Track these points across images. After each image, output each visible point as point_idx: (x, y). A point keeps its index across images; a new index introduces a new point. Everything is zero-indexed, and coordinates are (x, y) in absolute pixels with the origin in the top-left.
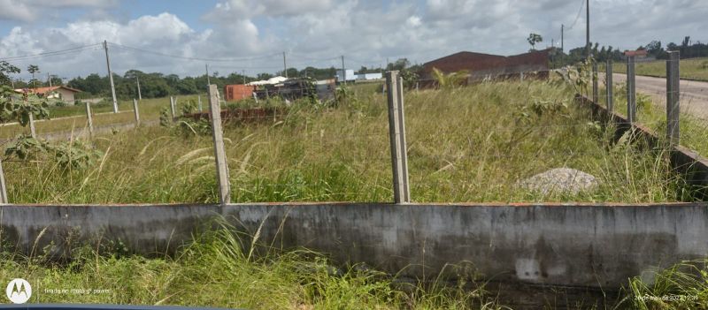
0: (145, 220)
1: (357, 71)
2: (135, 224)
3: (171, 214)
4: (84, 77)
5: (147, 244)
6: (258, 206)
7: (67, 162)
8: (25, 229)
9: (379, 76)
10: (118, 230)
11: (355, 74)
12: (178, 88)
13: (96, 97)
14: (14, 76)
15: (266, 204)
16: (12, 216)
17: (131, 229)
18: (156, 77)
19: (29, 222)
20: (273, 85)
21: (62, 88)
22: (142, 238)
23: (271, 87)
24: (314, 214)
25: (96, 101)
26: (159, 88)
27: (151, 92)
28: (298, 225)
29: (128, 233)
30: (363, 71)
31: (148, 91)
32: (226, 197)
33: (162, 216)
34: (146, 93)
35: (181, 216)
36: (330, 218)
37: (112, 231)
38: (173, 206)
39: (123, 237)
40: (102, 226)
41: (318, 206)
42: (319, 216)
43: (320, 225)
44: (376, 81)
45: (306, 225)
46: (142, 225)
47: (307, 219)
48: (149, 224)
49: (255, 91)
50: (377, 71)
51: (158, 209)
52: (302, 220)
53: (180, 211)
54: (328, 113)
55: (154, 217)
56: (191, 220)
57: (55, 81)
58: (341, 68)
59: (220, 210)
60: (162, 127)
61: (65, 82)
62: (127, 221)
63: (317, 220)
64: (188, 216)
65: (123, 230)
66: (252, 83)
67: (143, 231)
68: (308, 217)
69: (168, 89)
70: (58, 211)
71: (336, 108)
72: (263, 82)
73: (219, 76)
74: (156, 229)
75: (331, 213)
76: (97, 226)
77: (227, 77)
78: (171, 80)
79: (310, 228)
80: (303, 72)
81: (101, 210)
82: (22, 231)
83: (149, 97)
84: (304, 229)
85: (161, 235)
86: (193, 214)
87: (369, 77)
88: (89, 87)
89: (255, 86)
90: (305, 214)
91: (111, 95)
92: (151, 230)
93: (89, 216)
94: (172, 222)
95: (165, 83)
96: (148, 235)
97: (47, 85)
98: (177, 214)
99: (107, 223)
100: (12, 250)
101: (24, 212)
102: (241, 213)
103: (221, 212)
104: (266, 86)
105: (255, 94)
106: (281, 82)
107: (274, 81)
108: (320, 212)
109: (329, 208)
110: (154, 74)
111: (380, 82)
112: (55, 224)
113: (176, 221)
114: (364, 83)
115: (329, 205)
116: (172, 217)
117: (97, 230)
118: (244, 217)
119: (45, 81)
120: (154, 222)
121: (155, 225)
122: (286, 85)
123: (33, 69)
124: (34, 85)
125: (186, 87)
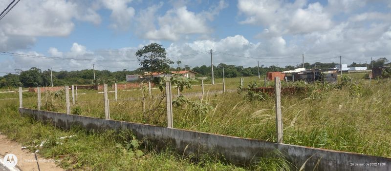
0: (235, 145)
1: (349, 65)
2: (230, 147)
3: (249, 144)
4: (199, 66)
5: (235, 158)
6: (300, 148)
7: (197, 110)
8: (179, 142)
9: (365, 68)
10: (222, 148)
11: (348, 67)
12: (243, 73)
13: (204, 76)
14: (171, 65)
15: (306, 147)
16: (175, 134)
17: (228, 149)
18: (232, 67)
19: (181, 138)
20: (297, 73)
21: (190, 71)
22: (233, 154)
23: (296, 74)
24: (336, 158)
25: (205, 78)
26: (233, 73)
27: (229, 75)
28: (325, 163)
29: (226, 151)
30: (354, 65)
31: (227, 74)
32: (281, 140)
33: (245, 145)
34: (227, 75)
35: (254, 146)
36: (348, 162)
37: (218, 148)
38: (250, 140)
39: (224, 152)
40: (214, 144)
41: (340, 154)
42: (340, 160)
43: (340, 165)
44: (363, 72)
45: (331, 164)
46: (233, 147)
47: (332, 160)
48: (237, 148)
49: (286, 76)
50: (364, 65)
51: (242, 140)
52: (328, 161)
53: (254, 143)
54: (335, 92)
55: (240, 144)
56: (260, 149)
57: (187, 68)
58: (340, 63)
59: (277, 146)
60: (238, 94)
61: (191, 69)
62: (226, 145)
63: (338, 162)
64: (258, 147)
65: (224, 149)
66: (284, 72)
67: (234, 151)
68: (332, 159)
69: (238, 73)
70: (195, 135)
71: (341, 89)
72: (291, 71)
73: (264, 67)
74: (240, 151)
75: (349, 159)
76: (211, 144)
77: (268, 67)
78: (239, 69)
79: (333, 167)
80: (313, 65)
81: (214, 137)
82: (178, 142)
83: (228, 77)
84: (329, 166)
85: (244, 155)
86: (261, 146)
87: (358, 69)
88: (201, 71)
89: (286, 74)
90: (330, 157)
91: (211, 76)
92: (238, 151)
93: (209, 139)
94: (250, 149)
95: (236, 70)
96: (236, 154)
97: (184, 70)
98: (252, 145)
99: (217, 144)
100: (173, 150)
101: (180, 133)
102: (289, 150)
103: (277, 147)
104: (292, 74)
105: (286, 78)
106: (302, 71)
107: (297, 71)
108: (341, 158)
109: (347, 156)
110: (231, 65)
111: (366, 72)
112: (192, 140)
113: (252, 148)
114: (355, 72)
115: (348, 154)
116: (250, 146)
117: (211, 147)
118: (290, 153)
119: (183, 68)
120: (240, 147)
121: (240, 149)
122: (305, 73)
123: (179, 62)
124: (179, 69)
125: (246, 72)
